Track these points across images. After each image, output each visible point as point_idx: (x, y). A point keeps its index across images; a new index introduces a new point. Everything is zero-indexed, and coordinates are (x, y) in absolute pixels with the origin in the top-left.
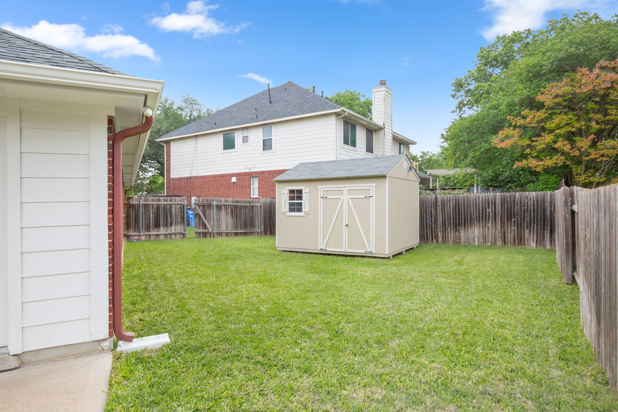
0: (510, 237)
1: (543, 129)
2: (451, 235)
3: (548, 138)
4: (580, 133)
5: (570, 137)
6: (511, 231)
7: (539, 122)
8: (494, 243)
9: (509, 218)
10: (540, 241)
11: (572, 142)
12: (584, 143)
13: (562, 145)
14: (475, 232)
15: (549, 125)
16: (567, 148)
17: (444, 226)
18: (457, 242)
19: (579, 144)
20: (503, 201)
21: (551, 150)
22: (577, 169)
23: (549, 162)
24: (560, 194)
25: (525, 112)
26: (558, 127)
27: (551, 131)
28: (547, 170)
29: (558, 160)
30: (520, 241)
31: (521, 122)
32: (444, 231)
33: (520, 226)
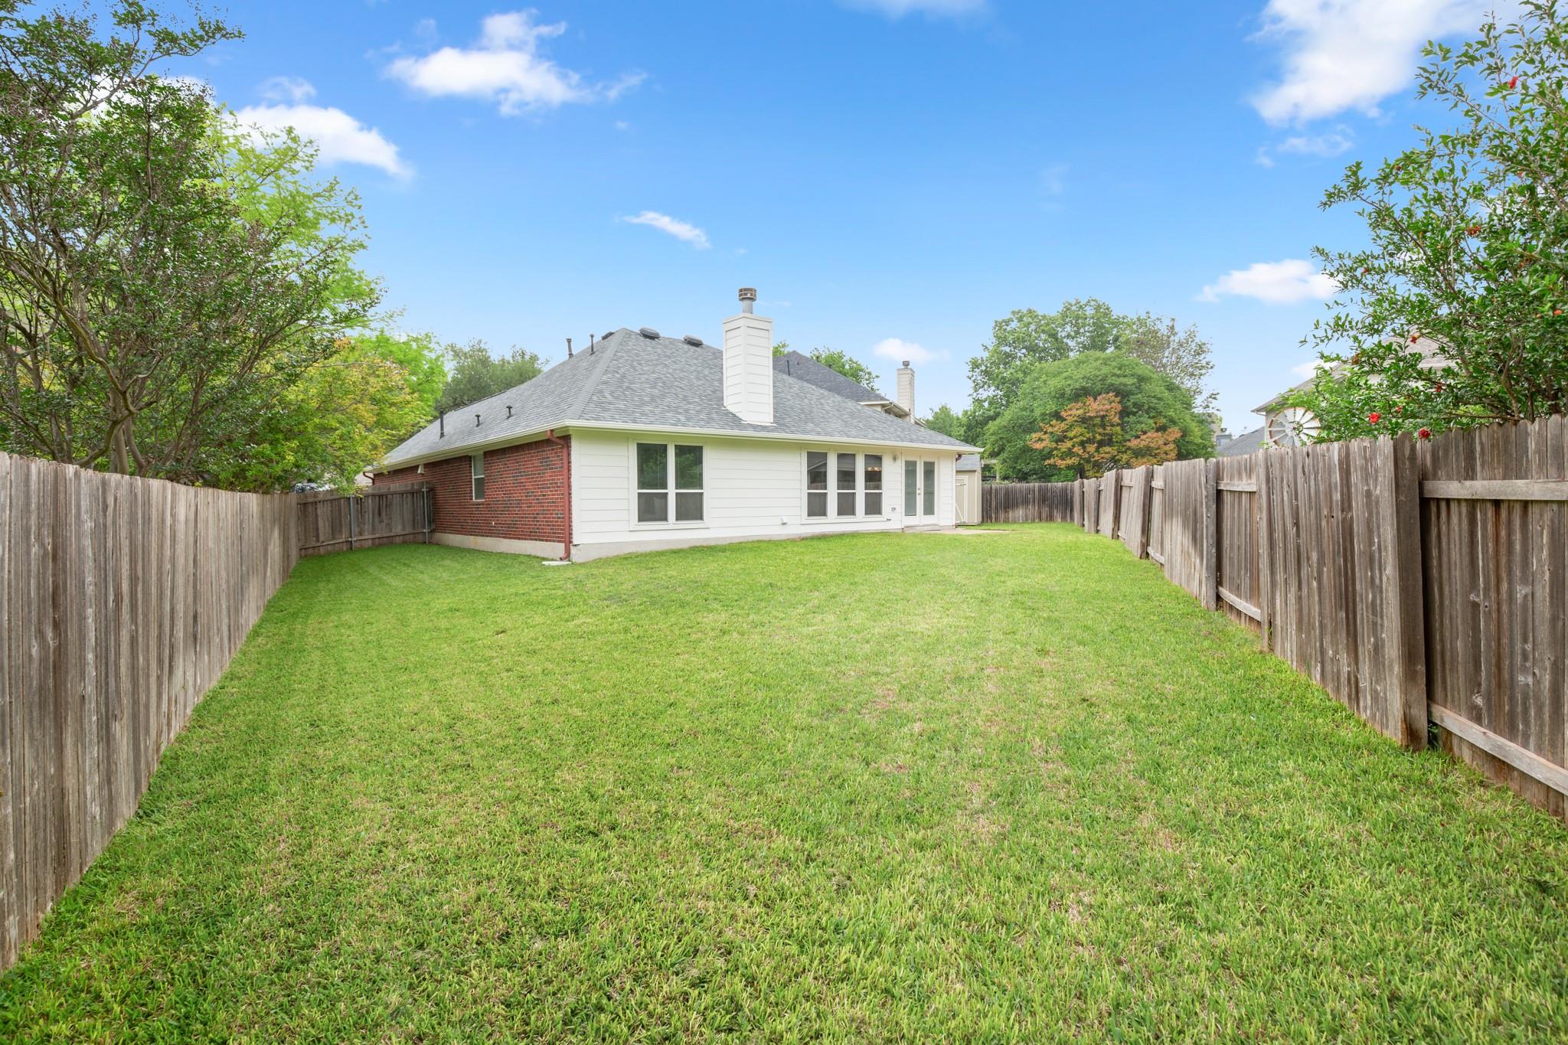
0: (1044, 515)
1: (1065, 437)
2: (1002, 516)
3: (1069, 444)
4: (1089, 441)
5: (1082, 444)
6: (1045, 511)
7: (1063, 432)
8: (1033, 521)
9: (1044, 502)
10: (1064, 518)
11: (1084, 448)
12: (1091, 448)
13: (1078, 450)
14: (1020, 512)
15: (1071, 434)
16: (1081, 452)
17: (997, 508)
18: (1006, 521)
19: (1088, 449)
20: (1040, 488)
21: (1070, 453)
22: (1087, 467)
23: (1069, 462)
24: (1077, 483)
25: (1054, 422)
26: (1075, 437)
27: (1071, 439)
28: (1069, 467)
29: (1074, 461)
30: (1051, 518)
31: (1050, 430)
32: (997, 514)
33: (1051, 508)
